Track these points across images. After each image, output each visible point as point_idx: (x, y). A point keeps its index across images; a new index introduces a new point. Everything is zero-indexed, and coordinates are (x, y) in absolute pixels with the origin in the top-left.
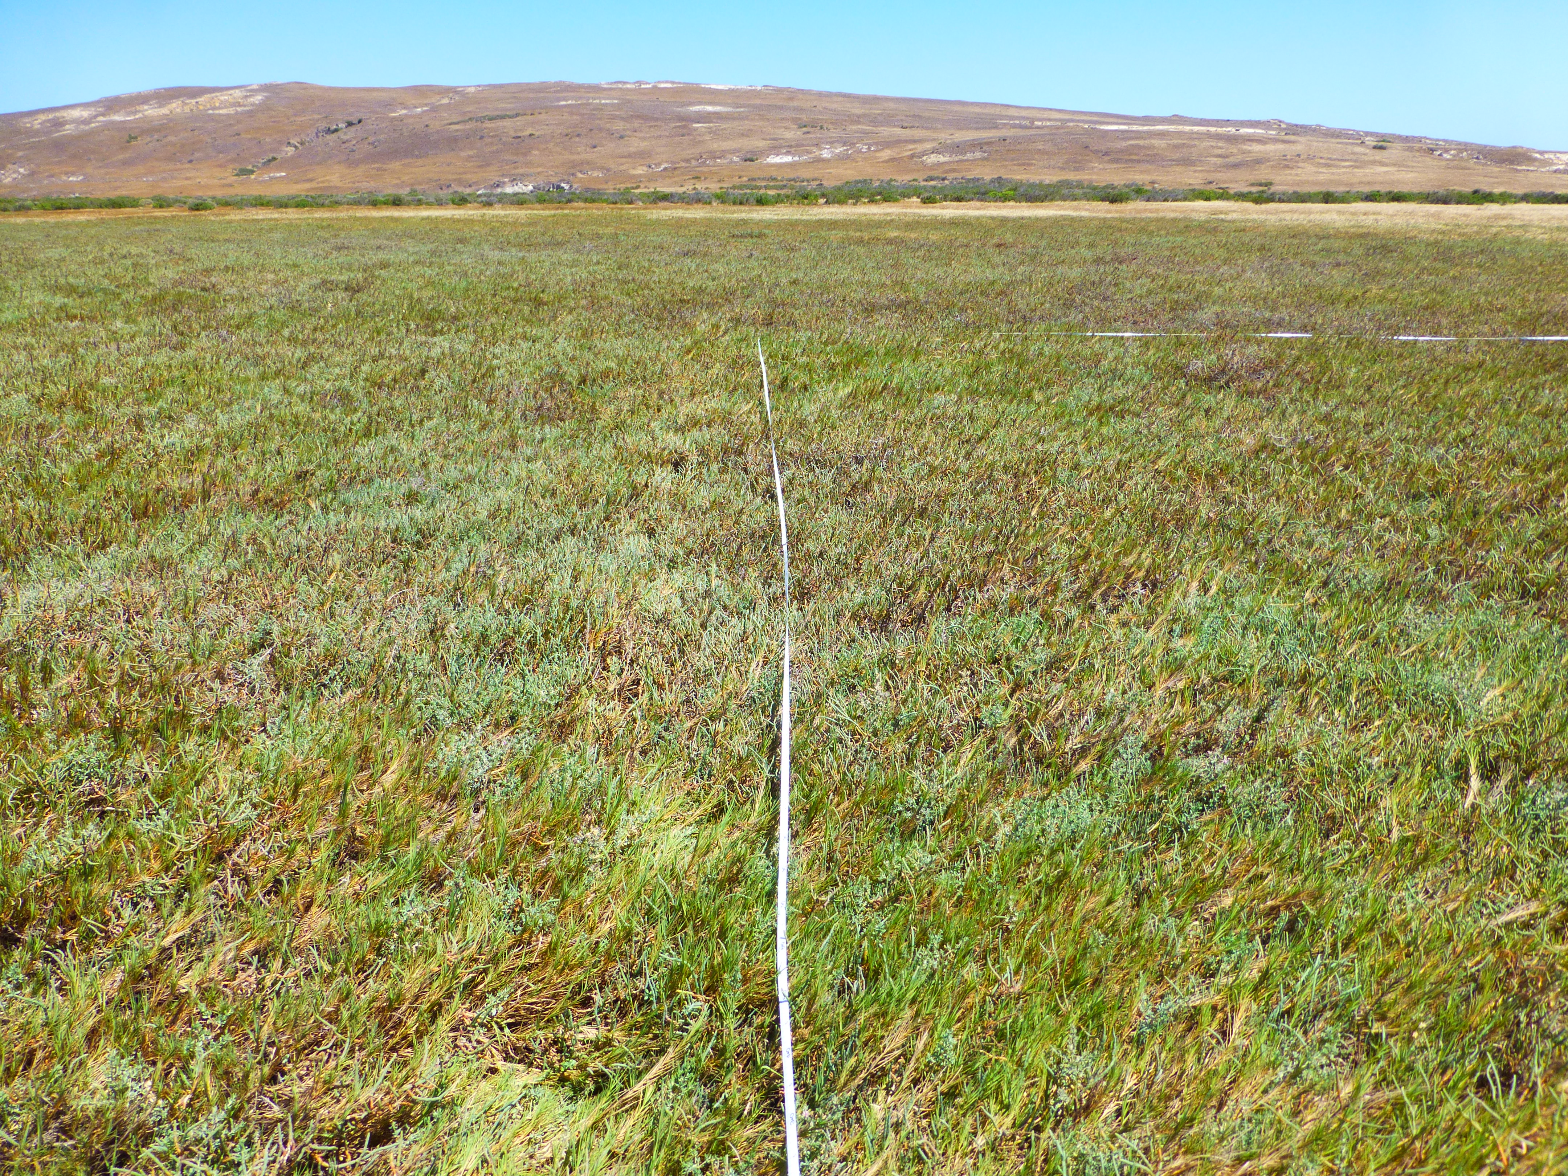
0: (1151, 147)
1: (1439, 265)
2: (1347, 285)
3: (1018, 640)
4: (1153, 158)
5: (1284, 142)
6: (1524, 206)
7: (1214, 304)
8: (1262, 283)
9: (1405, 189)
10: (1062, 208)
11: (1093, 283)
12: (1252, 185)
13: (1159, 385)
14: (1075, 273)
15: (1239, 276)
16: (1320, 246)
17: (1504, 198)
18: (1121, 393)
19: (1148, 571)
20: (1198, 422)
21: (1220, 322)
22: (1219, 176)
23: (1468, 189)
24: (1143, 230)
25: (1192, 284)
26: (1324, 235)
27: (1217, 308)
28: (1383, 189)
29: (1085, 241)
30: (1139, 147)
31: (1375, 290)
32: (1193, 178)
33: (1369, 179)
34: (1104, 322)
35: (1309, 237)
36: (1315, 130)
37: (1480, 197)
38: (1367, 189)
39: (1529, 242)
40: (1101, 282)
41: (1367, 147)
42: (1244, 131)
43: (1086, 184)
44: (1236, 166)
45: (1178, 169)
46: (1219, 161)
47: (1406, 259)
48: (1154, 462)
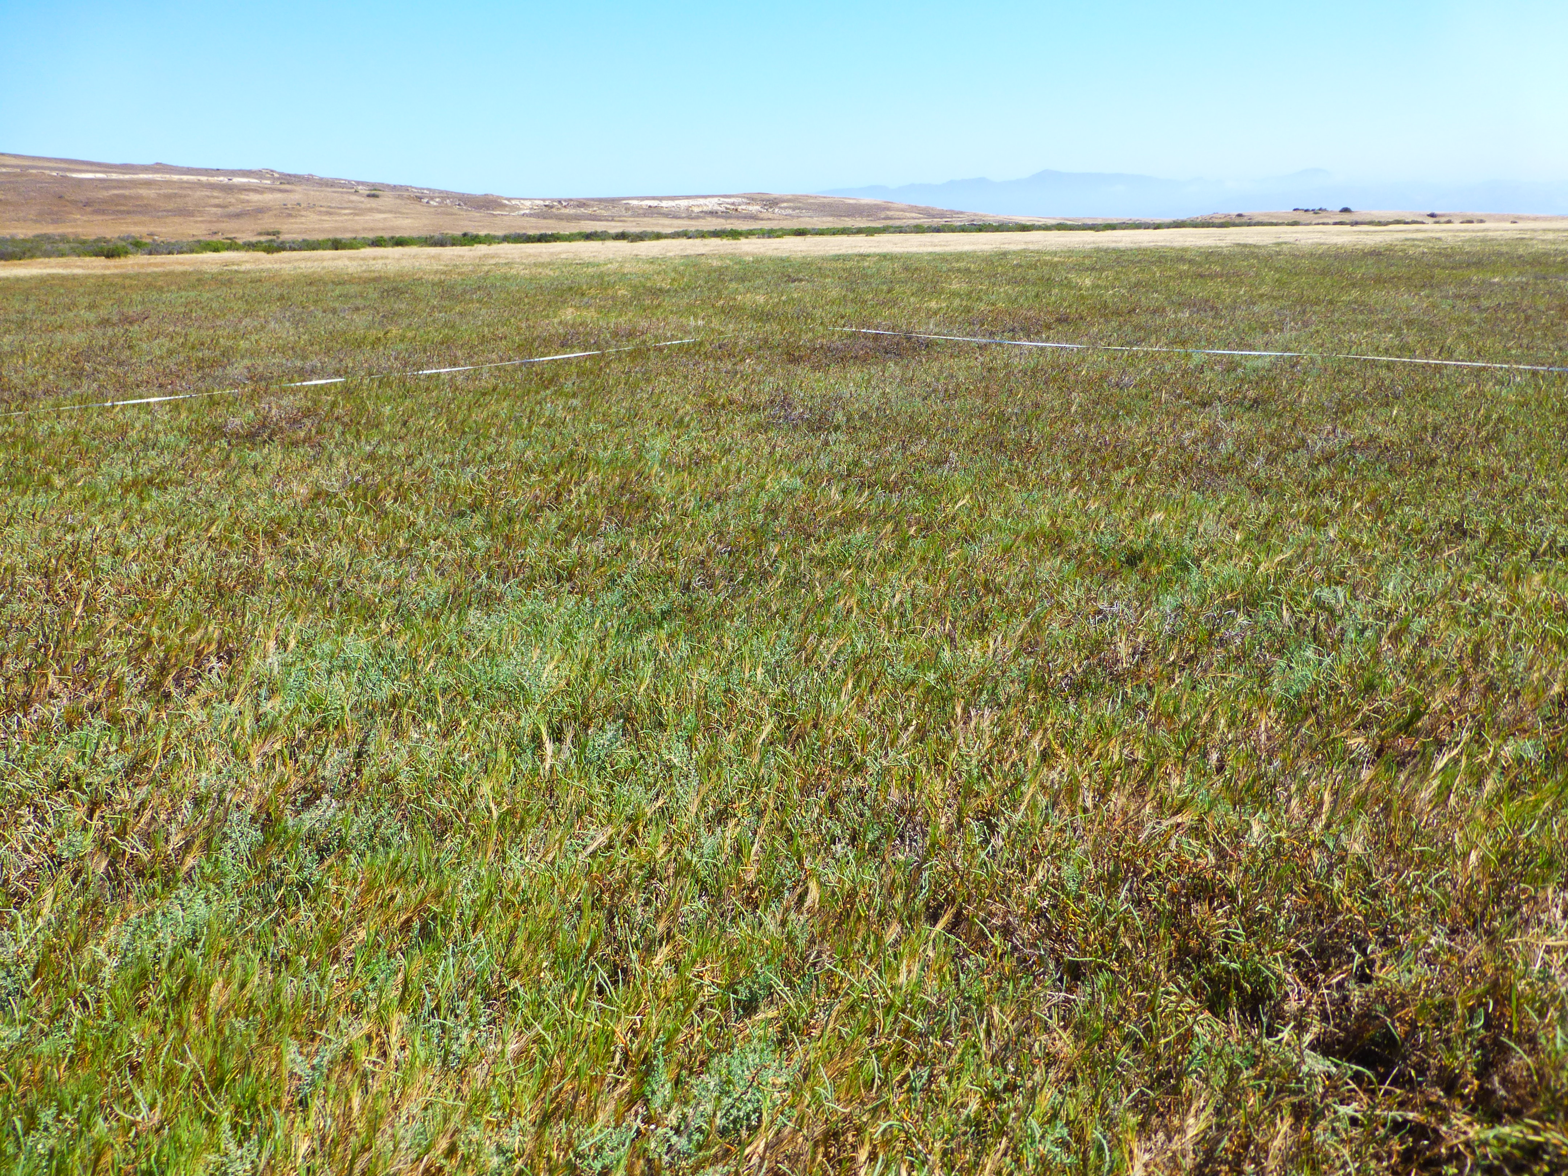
0: (139, 197)
1: (446, 303)
2: (368, 328)
3: (84, 754)
4: (144, 209)
5: (281, 191)
6: (506, 246)
7: (242, 357)
8: (286, 332)
9: (406, 234)
10: (46, 266)
11: (103, 348)
12: (260, 234)
13: (199, 448)
14: (78, 339)
15: (263, 328)
16: (337, 292)
17: (489, 240)
18: (157, 463)
19: (219, 643)
20: (246, 481)
21: (253, 377)
22: (223, 226)
23: (458, 233)
24: (149, 286)
25: (215, 341)
26: (340, 281)
27: (247, 362)
28: (386, 235)
29: (85, 301)
30: (124, 197)
31: (395, 331)
32: (196, 230)
33: (371, 225)
34: (124, 389)
35: (325, 284)
36: (308, 180)
37: (469, 239)
38: (371, 235)
39: (515, 277)
40: (111, 346)
41: (361, 195)
42: (237, 180)
43: (71, 238)
44: (238, 216)
45: (177, 219)
46: (219, 211)
47: (416, 299)
48: (207, 530)
